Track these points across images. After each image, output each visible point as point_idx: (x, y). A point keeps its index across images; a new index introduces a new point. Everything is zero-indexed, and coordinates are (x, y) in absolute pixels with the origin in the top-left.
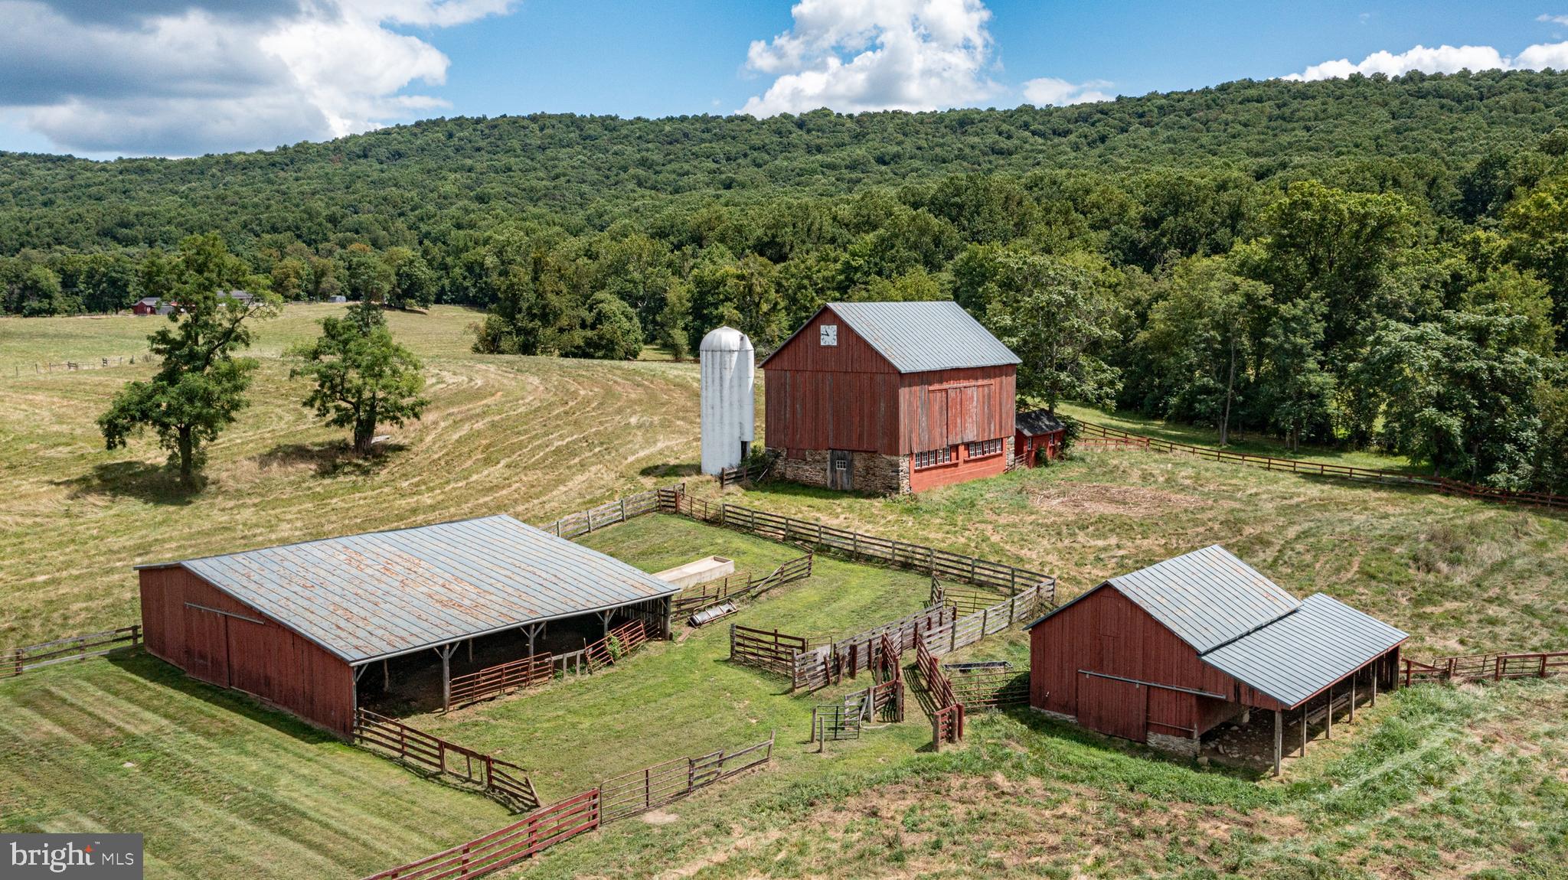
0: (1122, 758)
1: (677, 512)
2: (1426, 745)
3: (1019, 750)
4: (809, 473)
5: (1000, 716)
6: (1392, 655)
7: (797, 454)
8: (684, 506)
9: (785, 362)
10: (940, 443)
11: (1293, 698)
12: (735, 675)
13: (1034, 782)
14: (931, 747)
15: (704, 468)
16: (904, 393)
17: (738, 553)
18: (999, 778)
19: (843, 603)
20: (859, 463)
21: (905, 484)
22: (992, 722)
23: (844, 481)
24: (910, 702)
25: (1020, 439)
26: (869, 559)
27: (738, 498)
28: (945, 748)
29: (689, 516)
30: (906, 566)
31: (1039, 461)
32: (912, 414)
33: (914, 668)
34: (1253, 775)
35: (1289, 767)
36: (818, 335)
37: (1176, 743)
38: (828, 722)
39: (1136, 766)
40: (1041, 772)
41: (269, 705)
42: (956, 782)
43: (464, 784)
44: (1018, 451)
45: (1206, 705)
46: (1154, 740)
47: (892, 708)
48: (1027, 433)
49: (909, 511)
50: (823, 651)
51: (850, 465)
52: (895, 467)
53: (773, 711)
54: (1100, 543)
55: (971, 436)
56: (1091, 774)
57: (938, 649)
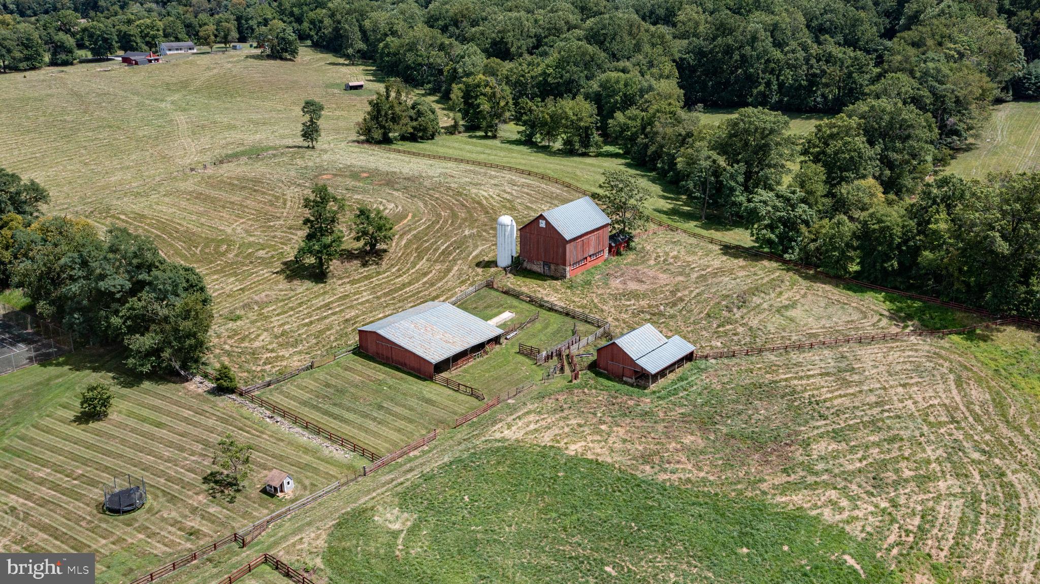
0: (616, 384)
1: (493, 288)
2: (690, 379)
3: (591, 382)
4: (537, 268)
5: (589, 372)
6: (692, 353)
7: (531, 261)
8: (495, 286)
9: (527, 230)
10: (580, 258)
11: (653, 372)
12: (521, 358)
13: (594, 391)
14: (571, 381)
15: (499, 263)
16: (568, 246)
17: (515, 307)
18: (586, 390)
19: (548, 330)
20: (553, 267)
21: (568, 276)
22: (586, 374)
23: (547, 272)
24: (567, 368)
25: (610, 247)
26: (556, 311)
27: (512, 282)
28: (574, 382)
29: (497, 290)
30: (567, 314)
31: (618, 254)
32: (571, 251)
33: (568, 356)
34: (645, 388)
35: (653, 387)
36: (539, 223)
37: (629, 380)
38: (546, 374)
39: (618, 386)
40: (596, 388)
41: (405, 369)
42: (576, 391)
43: (465, 393)
44: (610, 251)
45: (636, 372)
46: (624, 379)
47: (562, 370)
48: (613, 245)
49: (569, 288)
50: (544, 354)
51: (549, 268)
52: (565, 270)
53: (532, 371)
54: (628, 303)
55: (591, 252)
56: (607, 389)
57: (574, 350)
